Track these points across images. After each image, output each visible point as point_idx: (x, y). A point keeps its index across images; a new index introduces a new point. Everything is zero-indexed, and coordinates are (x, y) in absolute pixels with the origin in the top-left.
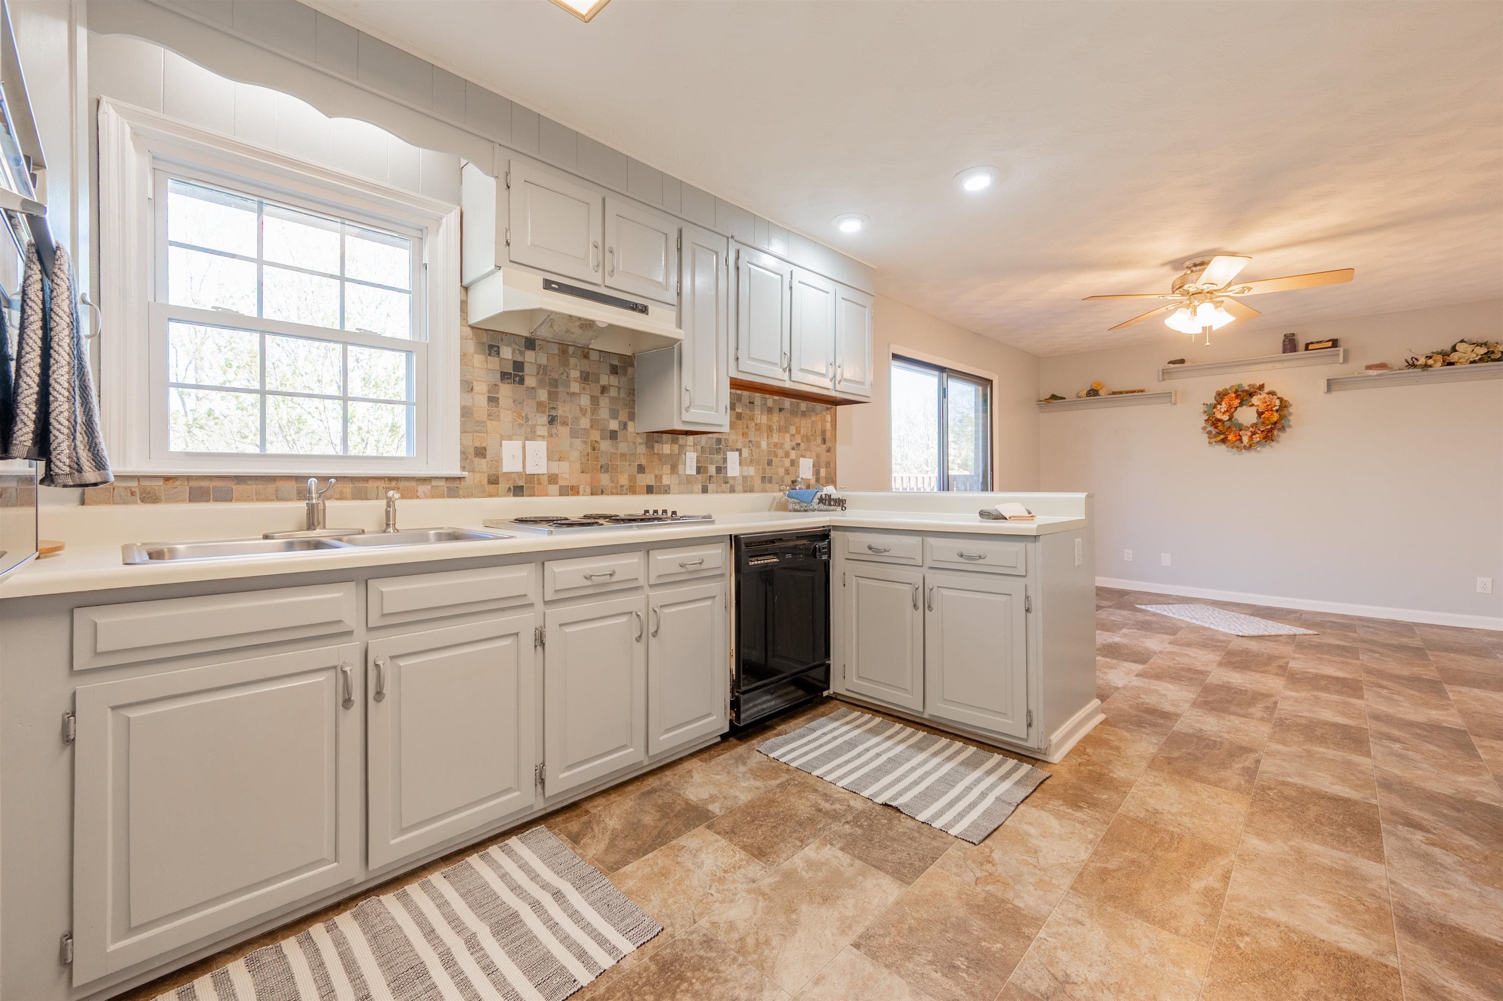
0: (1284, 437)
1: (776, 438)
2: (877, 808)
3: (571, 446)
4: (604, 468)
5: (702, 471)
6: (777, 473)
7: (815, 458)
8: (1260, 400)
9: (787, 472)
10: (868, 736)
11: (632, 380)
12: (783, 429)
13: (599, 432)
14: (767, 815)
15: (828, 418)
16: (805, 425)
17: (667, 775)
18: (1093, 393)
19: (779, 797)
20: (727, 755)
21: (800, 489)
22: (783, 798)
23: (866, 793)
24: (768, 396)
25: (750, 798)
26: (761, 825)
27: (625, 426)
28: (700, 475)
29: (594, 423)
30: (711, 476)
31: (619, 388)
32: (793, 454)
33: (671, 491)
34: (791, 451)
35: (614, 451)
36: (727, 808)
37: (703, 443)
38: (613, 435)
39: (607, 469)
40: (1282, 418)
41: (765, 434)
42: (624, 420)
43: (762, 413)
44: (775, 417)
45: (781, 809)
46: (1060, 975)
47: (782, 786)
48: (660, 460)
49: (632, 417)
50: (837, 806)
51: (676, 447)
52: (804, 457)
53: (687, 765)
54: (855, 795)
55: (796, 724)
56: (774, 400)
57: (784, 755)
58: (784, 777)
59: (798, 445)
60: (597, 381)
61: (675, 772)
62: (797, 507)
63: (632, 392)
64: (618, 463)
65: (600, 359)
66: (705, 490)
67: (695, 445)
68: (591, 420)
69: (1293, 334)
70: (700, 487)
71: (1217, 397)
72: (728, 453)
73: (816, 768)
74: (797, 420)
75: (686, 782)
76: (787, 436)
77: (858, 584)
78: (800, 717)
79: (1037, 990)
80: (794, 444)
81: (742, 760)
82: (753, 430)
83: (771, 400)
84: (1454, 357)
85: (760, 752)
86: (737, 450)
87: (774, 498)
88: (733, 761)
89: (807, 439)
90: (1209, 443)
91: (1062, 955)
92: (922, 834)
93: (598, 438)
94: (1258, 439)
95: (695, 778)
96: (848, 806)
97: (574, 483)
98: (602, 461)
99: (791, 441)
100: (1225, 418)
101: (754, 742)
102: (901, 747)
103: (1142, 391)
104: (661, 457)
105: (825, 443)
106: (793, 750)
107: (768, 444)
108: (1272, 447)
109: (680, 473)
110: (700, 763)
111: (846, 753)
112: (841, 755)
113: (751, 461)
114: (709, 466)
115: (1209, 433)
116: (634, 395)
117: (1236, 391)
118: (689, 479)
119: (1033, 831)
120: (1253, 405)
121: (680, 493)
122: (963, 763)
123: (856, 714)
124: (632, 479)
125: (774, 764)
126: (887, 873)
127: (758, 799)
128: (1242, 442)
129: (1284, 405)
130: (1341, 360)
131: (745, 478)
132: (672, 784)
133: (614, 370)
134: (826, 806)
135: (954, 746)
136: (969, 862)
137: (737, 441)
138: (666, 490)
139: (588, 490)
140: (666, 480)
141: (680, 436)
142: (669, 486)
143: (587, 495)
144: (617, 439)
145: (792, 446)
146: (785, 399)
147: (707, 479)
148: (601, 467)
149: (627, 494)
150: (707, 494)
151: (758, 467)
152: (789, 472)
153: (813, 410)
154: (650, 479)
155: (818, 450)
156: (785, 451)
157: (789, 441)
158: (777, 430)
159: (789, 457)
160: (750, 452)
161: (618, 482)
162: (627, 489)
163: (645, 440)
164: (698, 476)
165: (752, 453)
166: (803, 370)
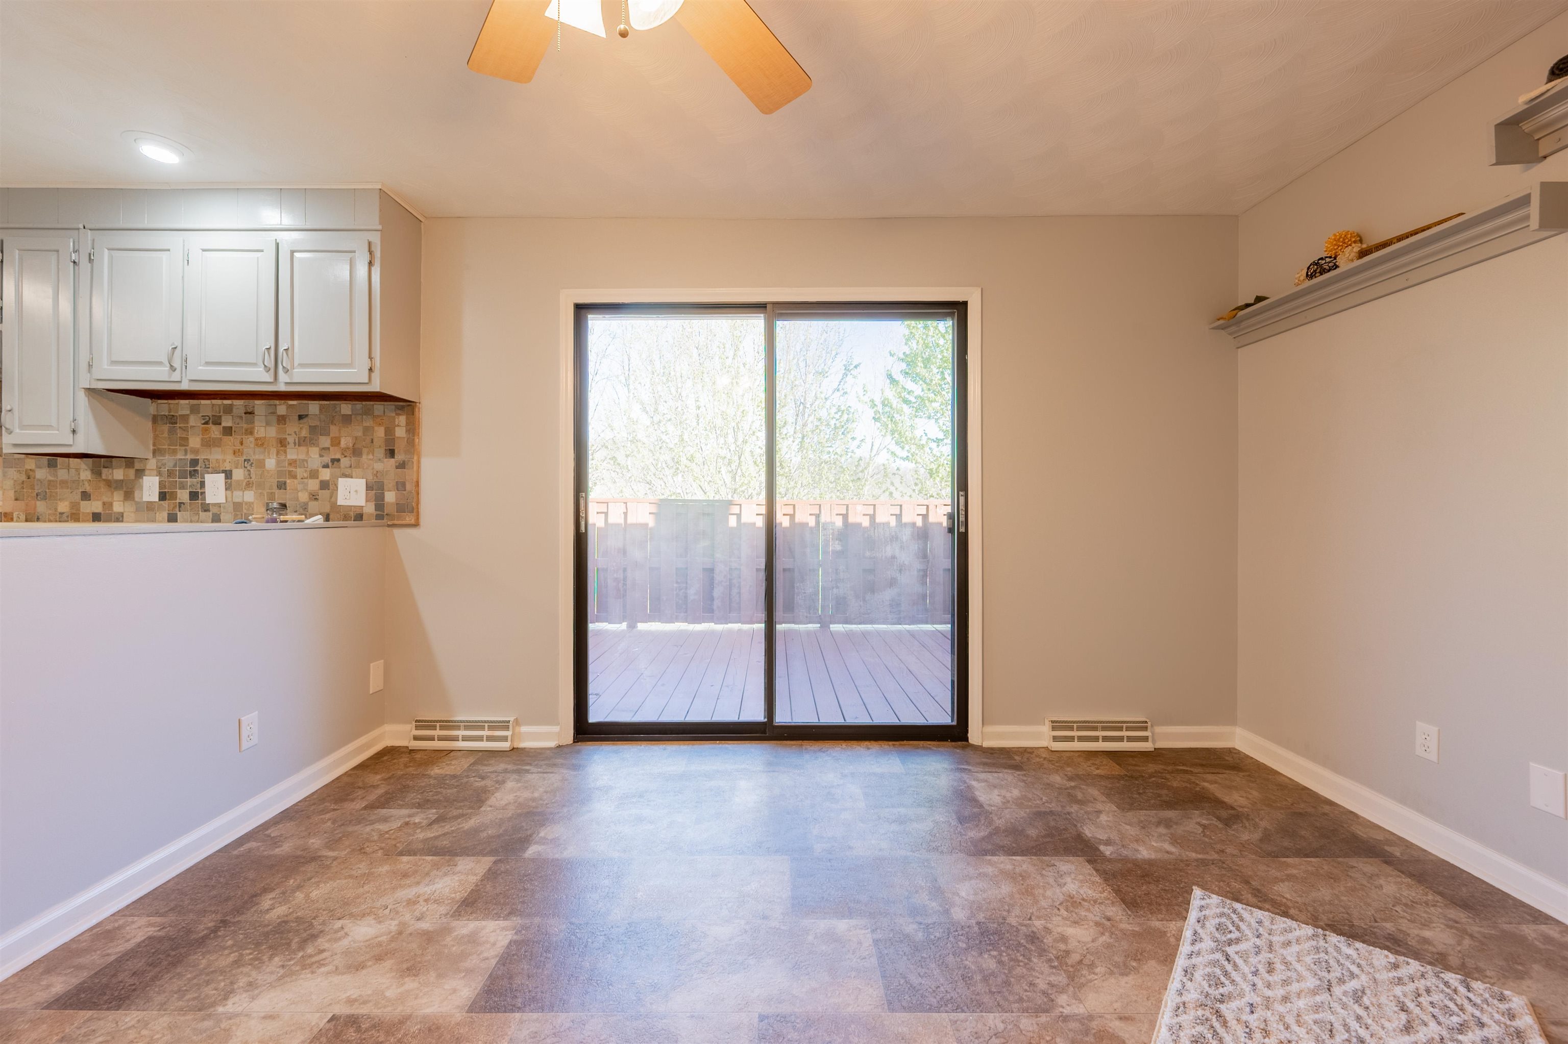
1: (292, 454)
3: (4, 476)
4: (41, 496)
5: (168, 497)
7: (370, 477)
9: (314, 497)
12: (306, 442)
15: (401, 420)
24: (277, 402)
28: (167, 502)
30: (180, 503)
32: (325, 474)
33: (125, 519)
34: (321, 469)
35: (52, 479)
37: (171, 465)
38: (53, 463)
39: (45, 496)
41: (275, 451)
43: (268, 424)
44: (292, 428)
48: (110, 486)
51: (131, 473)
52: (348, 476)
56: (290, 406)
59: (334, 461)
64: (58, 490)
66: (172, 518)
67: (159, 468)
70: (165, 515)
72: (207, 476)
74: (334, 430)
76: (314, 452)
80: (327, 459)
82: (252, 445)
83: (282, 408)
86: (223, 472)
89: (356, 452)
93: (33, 466)
97: (8, 509)
98: (39, 489)
99: (321, 456)
104: (111, 483)
105: (389, 456)
107: (278, 462)
109: (137, 499)
113: (249, 484)
114: (179, 491)
118: (150, 506)
121: (136, 521)
124: (75, 506)
131: (237, 506)
137: (224, 461)
138: (119, 518)
139: (23, 517)
140: (118, 507)
142: (123, 513)
143: (21, 522)
144: (56, 466)
145: (323, 463)
146: (310, 402)
147: (176, 506)
148: (37, 495)
149: (68, 521)
150: (176, 524)
151: (260, 491)
152: (317, 497)
153: (368, 412)
154: (96, 506)
155: (379, 466)
156: (308, 470)
157: (318, 456)
158: (295, 443)
159: (318, 478)
160: (247, 473)
161: (56, 510)
162: (68, 517)
163: (91, 466)
164: (162, 502)
165: (250, 475)
166: (208, 363)
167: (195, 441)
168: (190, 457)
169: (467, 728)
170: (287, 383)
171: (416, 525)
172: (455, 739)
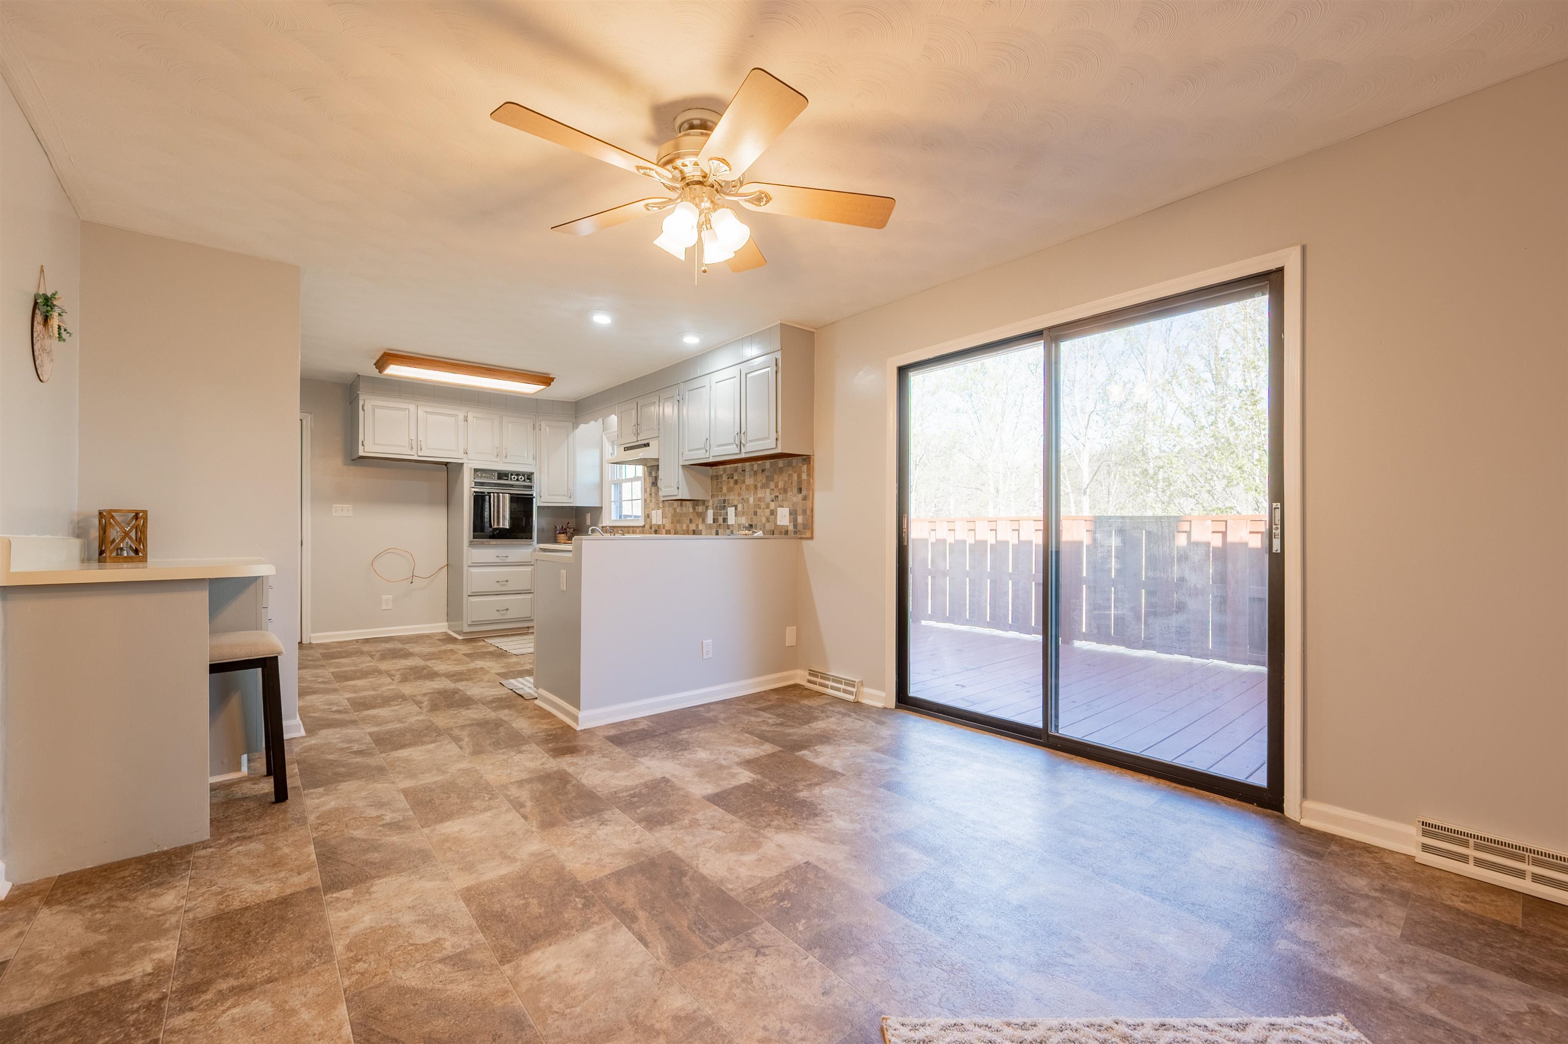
1: (760, 494)
4: (678, 521)
5: (716, 521)
6: (758, 521)
7: (790, 507)
9: (768, 520)
12: (764, 486)
15: (804, 468)
16: (780, 479)
24: (754, 463)
30: (720, 524)
32: (773, 506)
33: (703, 533)
34: (771, 503)
37: (716, 503)
41: (753, 492)
43: (750, 476)
44: (759, 478)
51: (705, 508)
52: (781, 506)
56: (759, 465)
59: (776, 497)
64: (683, 518)
66: (717, 534)
67: (713, 505)
70: (715, 531)
72: (728, 509)
74: (776, 477)
76: (768, 491)
80: (773, 496)
82: (745, 490)
83: (755, 466)
86: (734, 506)
89: (785, 491)
97: (669, 529)
99: (771, 494)
104: (698, 514)
105: (799, 493)
107: (754, 499)
109: (706, 523)
113: (743, 513)
114: (719, 518)
118: (710, 527)
121: (706, 534)
131: (739, 526)
137: (735, 499)
138: (701, 533)
139: (673, 532)
140: (700, 527)
142: (702, 530)
145: (772, 499)
147: (718, 526)
151: (747, 517)
153: (790, 465)
154: (693, 527)
155: (795, 499)
156: (766, 503)
157: (769, 494)
158: (761, 487)
159: (769, 508)
160: (743, 506)
163: (692, 505)
164: (714, 524)
166: (718, 446)
167: (725, 489)
168: (723, 498)
169: (834, 681)
170: (746, 453)
171: (812, 538)
172: (826, 686)
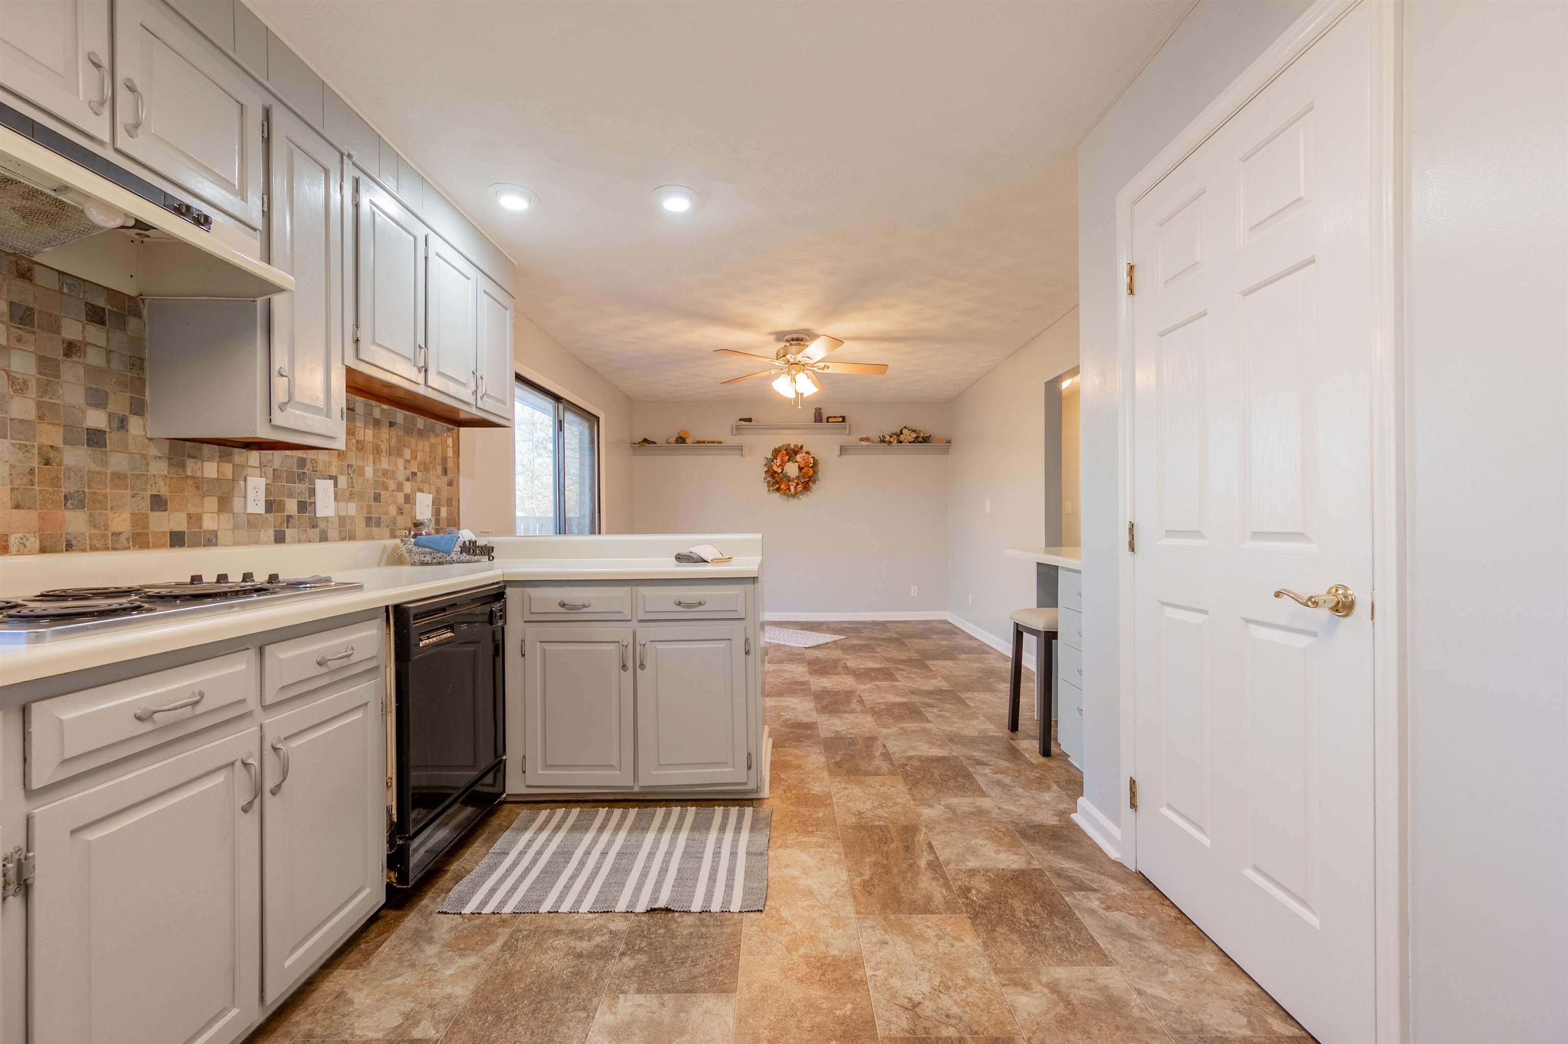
0: (814, 487)
1: (385, 464)
2: (643, 918)
4: (74, 500)
5: (274, 508)
6: (387, 513)
7: (435, 493)
8: (801, 457)
9: (400, 511)
10: (577, 835)
11: (138, 342)
12: (395, 452)
13: (61, 430)
14: (514, 998)
15: (450, 441)
16: (423, 447)
17: (297, 1023)
18: (681, 440)
19: (515, 964)
20: (392, 940)
21: (428, 534)
22: (520, 963)
23: (621, 906)
24: (374, 403)
25: (472, 987)
26: (516, 1018)
27: (122, 424)
28: (272, 515)
29: (45, 412)
30: (289, 517)
31: (109, 352)
32: (408, 487)
33: (219, 542)
34: (405, 482)
35: (98, 469)
36: (446, 1020)
37: (277, 464)
38: (95, 438)
39: (82, 501)
40: (815, 472)
41: (371, 457)
42: (121, 413)
43: (366, 426)
44: (385, 433)
45: (529, 980)
46: (905, 1002)
47: (506, 947)
48: (198, 488)
49: (138, 408)
50: (598, 940)
51: (228, 469)
52: (421, 491)
53: (329, 986)
54: (609, 915)
55: (473, 854)
56: (383, 410)
57: (484, 903)
58: (504, 934)
59: (414, 474)
60: (55, 328)
61: (311, 1009)
62: (428, 558)
63: (137, 364)
64: (108, 491)
65: (61, 289)
66: (280, 538)
67: (262, 466)
68: (40, 405)
69: (820, 409)
70: (271, 533)
71: (774, 453)
72: (318, 482)
73: (540, 902)
74: (413, 441)
75: (344, 1016)
76: (400, 462)
77: (544, 651)
78: (474, 842)
79: (903, 1030)
80: (408, 472)
81: (421, 937)
82: (354, 449)
83: (378, 409)
84: (902, 438)
85: (445, 913)
86: (331, 477)
87: (385, 548)
88: (408, 946)
89: (426, 468)
90: (769, 490)
91: (895, 982)
92: (707, 926)
93: (59, 442)
94: (800, 489)
95: (356, 1000)
96: (611, 932)
98: (69, 486)
99: (405, 468)
100: (779, 470)
101: (425, 901)
102: (622, 836)
103: (720, 443)
104: (199, 484)
105: (446, 474)
106: (493, 891)
107: (375, 471)
108: (807, 495)
109: (235, 510)
110: (351, 974)
111: (565, 867)
112: (560, 873)
113: (351, 494)
114: (286, 500)
115: (768, 482)
116: (142, 368)
117: (786, 450)
118: (253, 522)
119: (795, 872)
120: (797, 462)
121: (236, 544)
122: (693, 829)
123: (544, 814)
124: (139, 520)
125: (477, 922)
126: (705, 991)
127: (486, 982)
128: (790, 491)
129: (816, 463)
130: (848, 433)
131: (342, 520)
132: (318, 1030)
133: (96, 316)
134: (584, 946)
135: (673, 813)
136: (769, 933)
137: (330, 463)
138: (211, 540)
141: (236, 450)
142: (216, 532)
143: (30, 553)
144: (104, 445)
145: (407, 476)
146: (397, 410)
147: (284, 522)
148: (66, 498)
149: (128, 548)
150: (284, 545)
151: (361, 503)
152: (403, 511)
153: (432, 429)
154: (177, 521)
155: (439, 483)
156: (397, 482)
157: (403, 468)
158: (386, 451)
159: (402, 491)
160: (350, 481)
161: (106, 526)
162: (128, 539)
163: (167, 452)
164: (268, 515)
165: (352, 483)
